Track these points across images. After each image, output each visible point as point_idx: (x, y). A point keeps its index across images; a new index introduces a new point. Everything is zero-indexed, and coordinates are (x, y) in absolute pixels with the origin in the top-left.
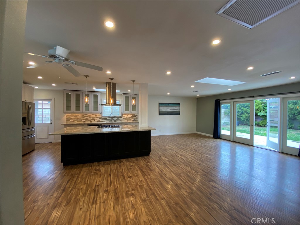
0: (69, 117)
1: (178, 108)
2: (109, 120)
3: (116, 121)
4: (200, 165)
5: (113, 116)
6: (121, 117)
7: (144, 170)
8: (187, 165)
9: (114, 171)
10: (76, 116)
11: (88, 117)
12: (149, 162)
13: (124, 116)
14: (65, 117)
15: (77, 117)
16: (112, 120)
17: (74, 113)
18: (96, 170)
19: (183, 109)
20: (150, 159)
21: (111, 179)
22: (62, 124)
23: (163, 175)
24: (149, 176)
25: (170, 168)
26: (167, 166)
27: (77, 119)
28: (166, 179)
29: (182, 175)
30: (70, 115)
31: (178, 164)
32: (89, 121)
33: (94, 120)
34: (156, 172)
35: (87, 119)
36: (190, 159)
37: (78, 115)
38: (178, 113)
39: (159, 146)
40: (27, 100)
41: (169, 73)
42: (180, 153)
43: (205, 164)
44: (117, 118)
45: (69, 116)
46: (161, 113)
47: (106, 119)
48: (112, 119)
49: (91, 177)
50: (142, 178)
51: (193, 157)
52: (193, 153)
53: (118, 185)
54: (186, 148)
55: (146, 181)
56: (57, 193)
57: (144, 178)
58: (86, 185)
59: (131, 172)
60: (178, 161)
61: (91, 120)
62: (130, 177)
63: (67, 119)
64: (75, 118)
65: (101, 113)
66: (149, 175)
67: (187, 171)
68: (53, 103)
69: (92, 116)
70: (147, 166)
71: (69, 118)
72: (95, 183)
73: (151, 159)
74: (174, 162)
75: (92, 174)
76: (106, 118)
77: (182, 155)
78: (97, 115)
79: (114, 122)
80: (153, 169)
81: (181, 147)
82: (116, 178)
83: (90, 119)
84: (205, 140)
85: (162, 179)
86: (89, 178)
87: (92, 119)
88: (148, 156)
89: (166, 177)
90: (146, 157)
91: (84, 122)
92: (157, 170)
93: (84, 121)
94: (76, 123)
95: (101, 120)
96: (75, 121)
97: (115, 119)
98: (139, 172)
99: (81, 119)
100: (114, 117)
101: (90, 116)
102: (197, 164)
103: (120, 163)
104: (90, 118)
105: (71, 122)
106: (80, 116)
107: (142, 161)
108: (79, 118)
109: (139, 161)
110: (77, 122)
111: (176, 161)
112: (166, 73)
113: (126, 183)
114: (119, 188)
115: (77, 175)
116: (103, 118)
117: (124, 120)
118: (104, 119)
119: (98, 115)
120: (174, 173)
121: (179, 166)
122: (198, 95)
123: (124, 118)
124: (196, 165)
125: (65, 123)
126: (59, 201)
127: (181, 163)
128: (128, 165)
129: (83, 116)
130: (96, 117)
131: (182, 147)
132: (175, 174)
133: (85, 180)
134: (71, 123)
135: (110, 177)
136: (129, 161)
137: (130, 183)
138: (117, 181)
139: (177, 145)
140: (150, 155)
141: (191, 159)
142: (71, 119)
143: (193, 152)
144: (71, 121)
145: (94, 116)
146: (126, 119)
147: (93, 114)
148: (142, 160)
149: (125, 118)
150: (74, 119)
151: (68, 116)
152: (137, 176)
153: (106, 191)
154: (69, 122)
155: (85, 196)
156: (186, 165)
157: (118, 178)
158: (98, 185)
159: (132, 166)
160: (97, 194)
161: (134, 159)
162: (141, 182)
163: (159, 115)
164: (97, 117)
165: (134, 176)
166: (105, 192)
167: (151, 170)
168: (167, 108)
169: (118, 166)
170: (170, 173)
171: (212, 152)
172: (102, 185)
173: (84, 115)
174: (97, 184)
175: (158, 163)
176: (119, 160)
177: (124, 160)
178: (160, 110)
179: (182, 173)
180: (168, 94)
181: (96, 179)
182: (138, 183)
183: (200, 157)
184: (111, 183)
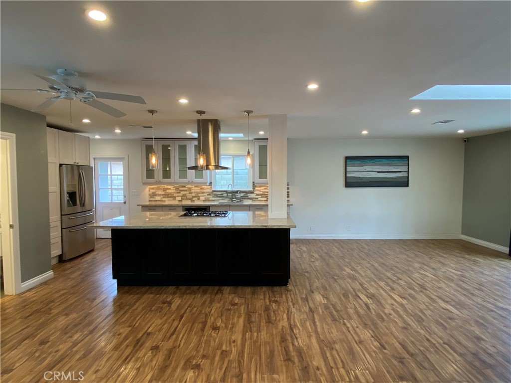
0: (154, 191)
1: (405, 168)
2: (227, 197)
3: (240, 201)
4: (406, 328)
5: (235, 189)
6: (252, 192)
7: (255, 318)
8: (370, 323)
9: (195, 309)
10: (165, 190)
11: (186, 191)
12: (276, 302)
13: (258, 190)
14: (147, 190)
15: (167, 191)
16: (232, 199)
17: (160, 183)
18: (164, 303)
19: (417, 171)
20: (284, 296)
21: (179, 324)
22: (138, 205)
23: (289, 338)
24: (255, 334)
25: (318, 323)
26: (314, 317)
27: (167, 196)
28: (291, 348)
29: (337, 346)
30: (156, 187)
31: (345, 317)
32: (189, 199)
33: (199, 197)
34: (277, 328)
35: (184, 195)
36: (388, 310)
37: (169, 187)
38: (403, 183)
39: (328, 265)
40: (77, 162)
41: (313, 87)
42: (372, 290)
43: (425, 328)
44: (242, 195)
45: (153, 189)
46: (350, 183)
47: (221, 196)
48: (232, 195)
49: (147, 316)
50: (237, 336)
51: (402, 305)
52: (410, 295)
53: (183, 341)
54: (399, 279)
55: (243, 345)
56: (81, 333)
57: (244, 335)
58: (130, 328)
59: (224, 318)
60: (351, 311)
61: (193, 197)
62: (215, 328)
63: (150, 195)
64: (163, 193)
65: (211, 183)
66: (259, 331)
67: (356, 338)
68: (127, 163)
69: (195, 189)
70: (267, 309)
71: (153, 193)
72: (146, 329)
73: (286, 295)
74: (337, 311)
75: (153, 308)
76: (220, 193)
77: (372, 296)
78: (203, 187)
79: (237, 202)
80: (276, 320)
81: (385, 275)
82: (188, 326)
83: (190, 196)
84: (474, 261)
85: (281, 346)
86: (142, 317)
87: (193, 195)
88: (283, 288)
89: (293, 344)
90: (278, 288)
91: (179, 201)
92: (284, 323)
93: (180, 198)
94: (166, 203)
95: (211, 198)
96: (164, 199)
97: (239, 196)
98: (241, 321)
99: (175, 195)
100: (237, 192)
101: (190, 189)
102: (401, 324)
103: (217, 293)
104: (190, 193)
105: (156, 201)
106: (171, 190)
107: (261, 298)
108: (170, 194)
109: (256, 296)
110: (168, 202)
111: (346, 308)
112: (306, 86)
113: (200, 340)
114: (181, 347)
115: (128, 307)
116: (215, 193)
117: (259, 199)
118: (217, 196)
119: (205, 187)
120: (318, 338)
121: (344, 324)
122: (461, 131)
123: (257, 195)
124: (394, 329)
125: (147, 203)
126: (75, 349)
127: (355, 317)
128: (228, 302)
129: (177, 189)
130: (202, 191)
131: (389, 274)
132: (320, 342)
133: (135, 319)
134: (158, 203)
135: (180, 321)
136: (235, 293)
137: (208, 342)
138: (188, 331)
139: (377, 270)
140: (290, 287)
141: (393, 310)
142: (156, 195)
143: (413, 292)
144: (158, 198)
145: (197, 190)
146: (262, 197)
147: (197, 185)
148: (265, 295)
149: (261, 195)
150: (163, 195)
151: (151, 189)
152: (232, 328)
153: (155, 348)
154: (154, 201)
155: (116, 350)
156: (365, 324)
157: (192, 326)
158: (149, 334)
159: (236, 304)
160: (137, 351)
161: (248, 290)
162: (230, 344)
163: (346, 186)
164: (204, 191)
165: (226, 327)
166: (151, 350)
167: (269, 321)
168: (368, 168)
169: (209, 300)
170: (310, 337)
171: (474, 298)
172: (155, 334)
173: (180, 187)
174: (149, 331)
175: (296, 306)
176: (217, 288)
177: (227, 290)
178: (348, 175)
179: (342, 341)
180: (365, 132)
181: (154, 319)
182: (222, 345)
183: (423, 307)
184: (173, 334)
